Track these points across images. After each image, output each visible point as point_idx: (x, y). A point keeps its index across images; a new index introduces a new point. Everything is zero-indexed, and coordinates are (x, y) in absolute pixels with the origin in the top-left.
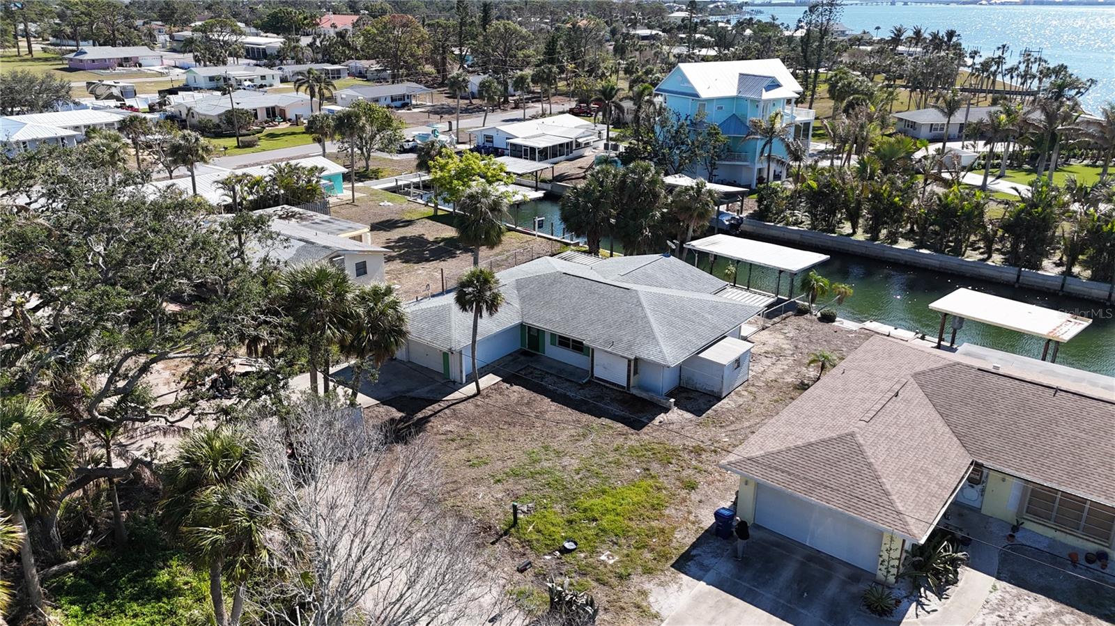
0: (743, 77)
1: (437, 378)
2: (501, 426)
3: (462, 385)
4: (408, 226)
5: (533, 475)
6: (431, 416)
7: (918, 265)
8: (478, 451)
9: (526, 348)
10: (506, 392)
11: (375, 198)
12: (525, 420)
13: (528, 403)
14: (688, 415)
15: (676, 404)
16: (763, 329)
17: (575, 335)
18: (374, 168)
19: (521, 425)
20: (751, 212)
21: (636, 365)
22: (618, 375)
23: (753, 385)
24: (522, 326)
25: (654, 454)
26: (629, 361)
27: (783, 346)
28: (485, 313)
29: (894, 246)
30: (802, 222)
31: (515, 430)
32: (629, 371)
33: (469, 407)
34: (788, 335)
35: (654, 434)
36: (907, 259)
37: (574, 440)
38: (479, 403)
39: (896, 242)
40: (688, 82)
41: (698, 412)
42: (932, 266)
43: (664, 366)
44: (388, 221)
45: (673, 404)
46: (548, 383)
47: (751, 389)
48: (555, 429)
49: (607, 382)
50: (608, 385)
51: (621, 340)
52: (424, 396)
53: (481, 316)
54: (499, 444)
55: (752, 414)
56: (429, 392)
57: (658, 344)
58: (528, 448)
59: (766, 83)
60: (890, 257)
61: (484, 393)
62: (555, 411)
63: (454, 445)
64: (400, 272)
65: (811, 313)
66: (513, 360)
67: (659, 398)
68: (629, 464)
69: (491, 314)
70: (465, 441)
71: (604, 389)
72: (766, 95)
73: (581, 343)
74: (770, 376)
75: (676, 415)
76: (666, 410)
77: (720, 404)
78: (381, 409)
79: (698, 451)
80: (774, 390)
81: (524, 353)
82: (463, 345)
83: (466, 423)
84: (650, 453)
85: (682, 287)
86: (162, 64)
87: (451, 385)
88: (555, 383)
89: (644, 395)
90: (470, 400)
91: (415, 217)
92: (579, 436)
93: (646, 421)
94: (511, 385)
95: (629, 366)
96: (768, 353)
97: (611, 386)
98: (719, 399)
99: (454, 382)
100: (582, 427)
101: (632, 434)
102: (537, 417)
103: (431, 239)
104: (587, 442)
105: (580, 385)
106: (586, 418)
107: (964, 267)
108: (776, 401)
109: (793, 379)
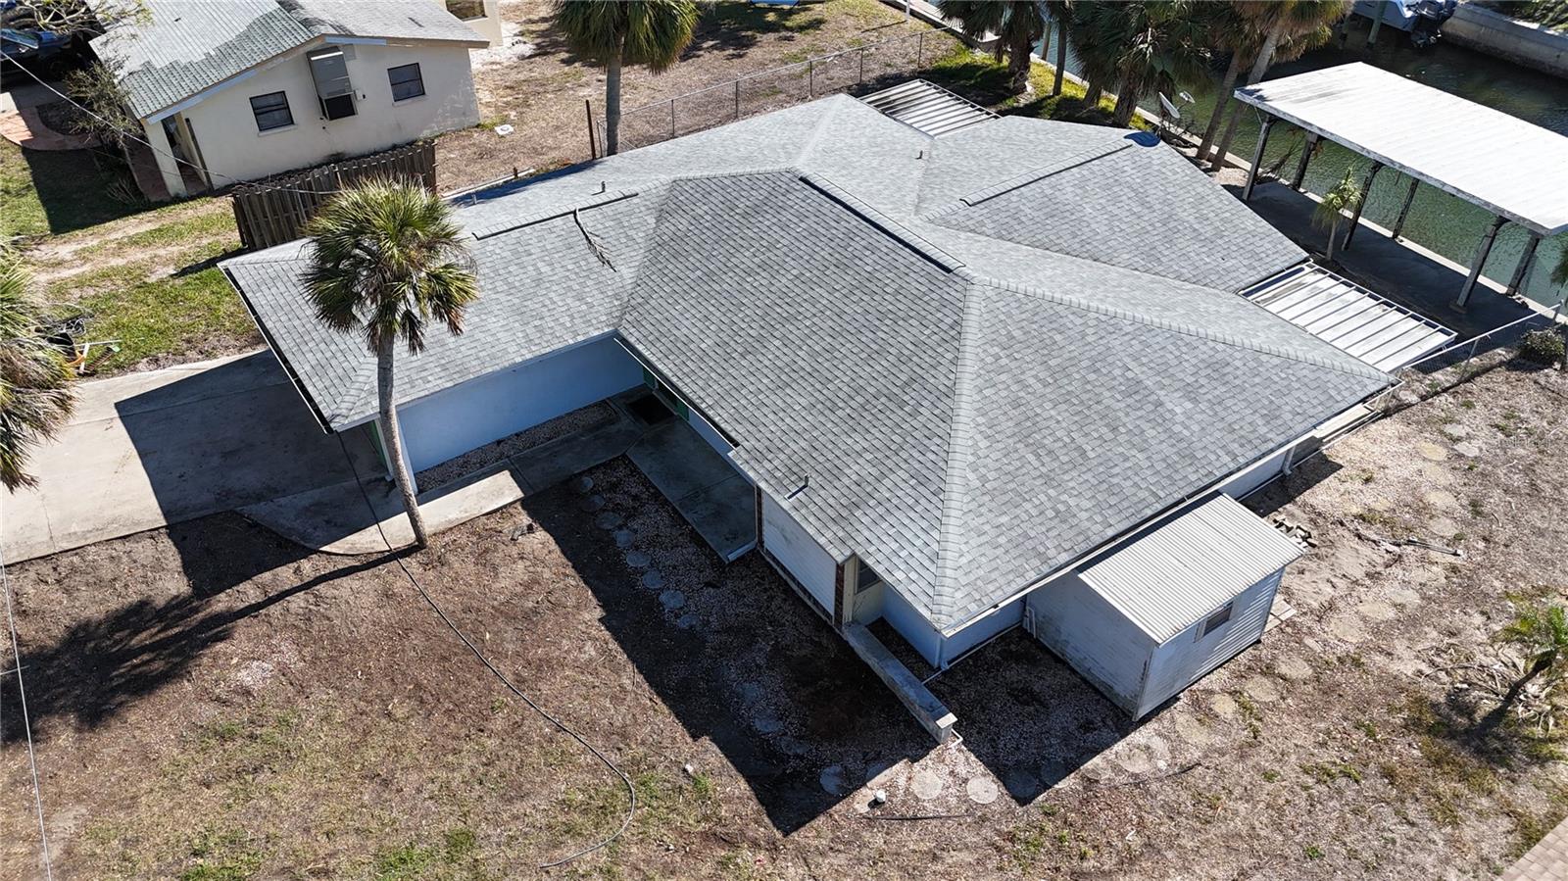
2: (394, 703)
6: (246, 611)
8: (253, 812)
9: (655, 388)
12: (475, 690)
14: (984, 789)
15: (957, 734)
19: (453, 712)
22: (816, 575)
27: (1432, 497)
31: (418, 734)
32: (840, 580)
41: (1028, 779)
45: (947, 733)
47: (1257, 690)
48: (534, 756)
49: (792, 577)
51: (837, 474)
52: (287, 523)
56: (306, 510)
58: (403, 831)
63: (214, 759)
70: (255, 749)
80: (1336, 714)
83: (313, 662)
88: (653, 541)
89: (874, 664)
90: (384, 568)
92: (586, 810)
93: (831, 785)
94: (532, 527)
96: (1371, 522)
97: (802, 595)
100: (617, 771)
102: (517, 686)
105: (718, 565)
108: (1324, 775)
109: (1424, 667)
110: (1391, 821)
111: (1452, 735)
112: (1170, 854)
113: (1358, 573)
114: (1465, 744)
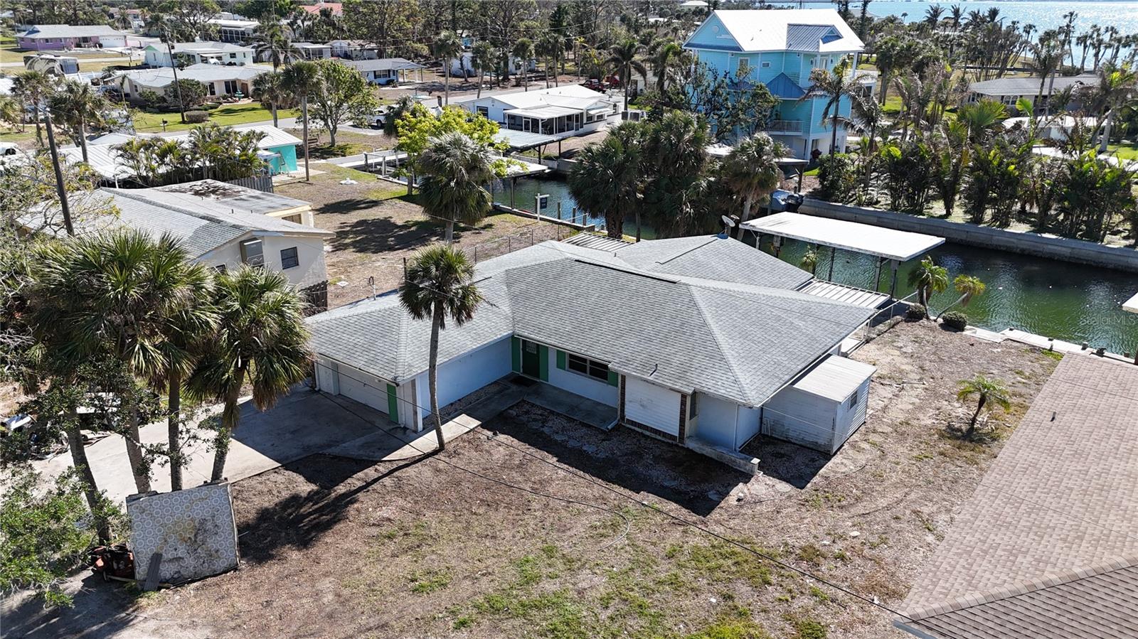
0: (793, 27)
1: (379, 422)
2: (474, 509)
3: (417, 434)
4: (371, 207)
5: (525, 609)
6: (360, 489)
7: (1040, 254)
8: (431, 560)
9: (520, 373)
10: (486, 446)
11: (336, 176)
12: (514, 496)
13: (521, 465)
14: (784, 487)
15: (761, 467)
16: (867, 342)
17: (595, 353)
18: (341, 144)
19: (508, 506)
20: (811, 190)
21: (693, 402)
22: (665, 418)
23: (875, 431)
24: (514, 340)
25: (736, 563)
26: (684, 396)
27: (903, 367)
28: (449, 320)
29: (1006, 230)
30: (878, 202)
31: (496, 517)
32: (683, 412)
33: (423, 472)
34: (904, 350)
35: (732, 524)
36: (1025, 247)
37: (597, 534)
38: (441, 465)
39: (1007, 225)
40: (727, 32)
41: (799, 480)
42: (1059, 255)
43: (739, 405)
44: (347, 201)
45: (757, 467)
46: (552, 427)
47: (874, 438)
48: (564, 513)
49: (646, 428)
50: (648, 433)
51: (669, 363)
52: (354, 453)
53: (443, 326)
54: (469, 544)
55: (886, 484)
56: (362, 446)
57: (730, 369)
58: (518, 552)
59: (824, 33)
60: (1002, 244)
61: (450, 448)
62: (564, 479)
63: (392, 546)
64: (351, 264)
65: (928, 318)
66: (500, 392)
67: (733, 456)
68: (694, 585)
69: (460, 321)
70: (412, 538)
71: (643, 441)
72: (825, 48)
73: (606, 367)
74: (897, 413)
75: (763, 487)
76: (746, 477)
77: (830, 464)
78: (279, 478)
79: (811, 556)
80: (910, 440)
81: (517, 380)
82: (416, 371)
83: (416, 502)
84: (730, 562)
85: (750, 280)
86: (126, 45)
87: (399, 434)
88: (564, 429)
89: (707, 451)
90: (427, 461)
91: (382, 197)
92: (605, 527)
93: (715, 497)
94: (495, 434)
95: (683, 404)
96: (884, 378)
97: (653, 435)
98: (827, 456)
99: (405, 429)
100: (610, 511)
101: (695, 523)
102: (535, 491)
103: (400, 223)
104: (619, 541)
105: (603, 432)
106: (617, 493)
107: (1105, 256)
108: (919, 459)
109: (934, 421)
110: (953, 468)
111: (958, 438)
112: (874, 494)
113: (890, 396)
114: (964, 440)
